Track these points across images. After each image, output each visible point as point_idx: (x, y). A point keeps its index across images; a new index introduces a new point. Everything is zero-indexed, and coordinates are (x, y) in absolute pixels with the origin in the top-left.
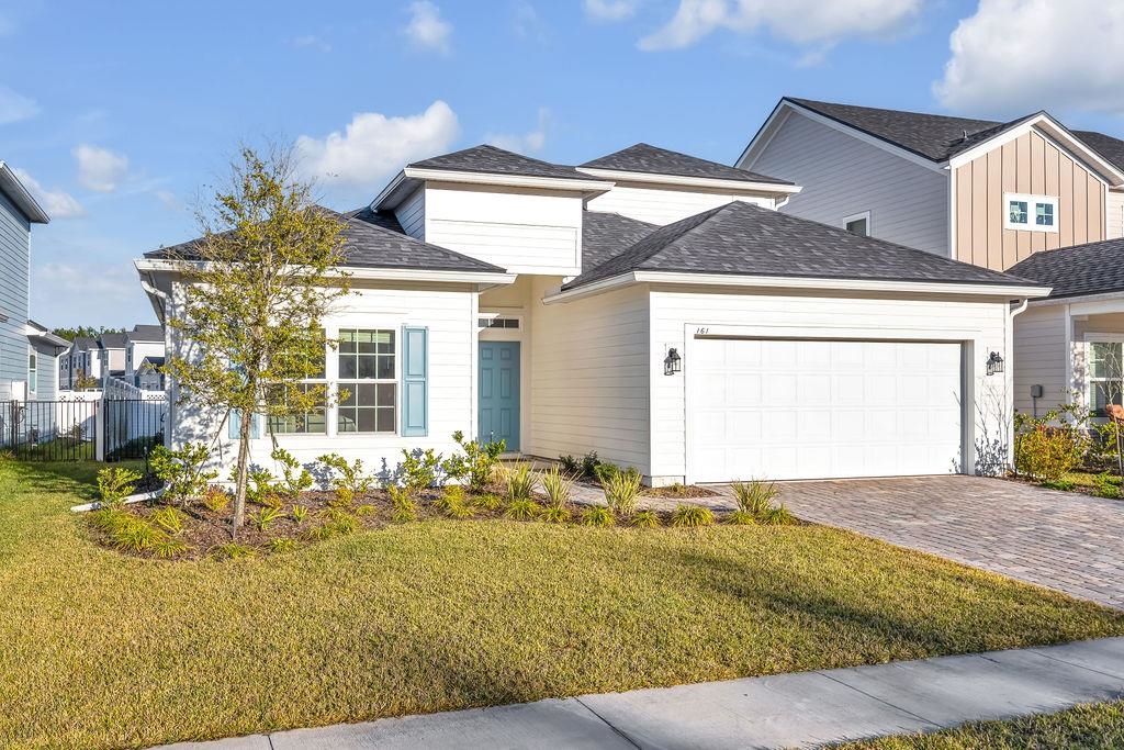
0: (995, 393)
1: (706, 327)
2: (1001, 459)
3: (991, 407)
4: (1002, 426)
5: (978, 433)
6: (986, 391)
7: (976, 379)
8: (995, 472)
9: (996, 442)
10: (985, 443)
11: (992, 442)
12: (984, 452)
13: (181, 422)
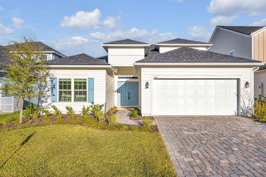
0: (248, 93)
1: (157, 76)
2: (250, 112)
3: (246, 97)
4: (250, 102)
5: (242, 104)
6: (244, 92)
7: (241, 89)
8: (248, 115)
9: (248, 107)
10: (244, 107)
11: (246, 107)
12: (244, 110)
13: (41, 99)
